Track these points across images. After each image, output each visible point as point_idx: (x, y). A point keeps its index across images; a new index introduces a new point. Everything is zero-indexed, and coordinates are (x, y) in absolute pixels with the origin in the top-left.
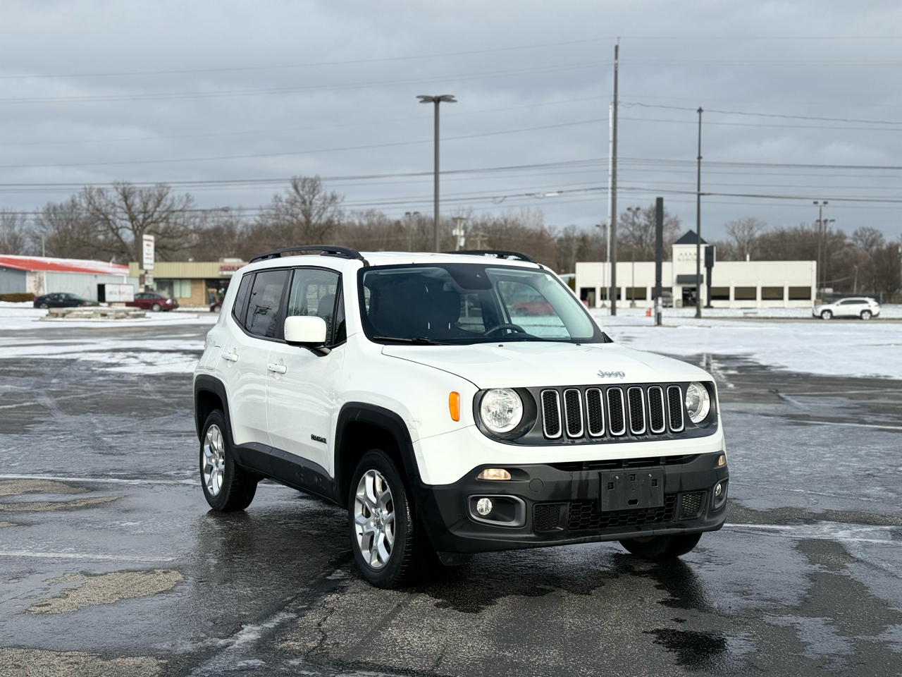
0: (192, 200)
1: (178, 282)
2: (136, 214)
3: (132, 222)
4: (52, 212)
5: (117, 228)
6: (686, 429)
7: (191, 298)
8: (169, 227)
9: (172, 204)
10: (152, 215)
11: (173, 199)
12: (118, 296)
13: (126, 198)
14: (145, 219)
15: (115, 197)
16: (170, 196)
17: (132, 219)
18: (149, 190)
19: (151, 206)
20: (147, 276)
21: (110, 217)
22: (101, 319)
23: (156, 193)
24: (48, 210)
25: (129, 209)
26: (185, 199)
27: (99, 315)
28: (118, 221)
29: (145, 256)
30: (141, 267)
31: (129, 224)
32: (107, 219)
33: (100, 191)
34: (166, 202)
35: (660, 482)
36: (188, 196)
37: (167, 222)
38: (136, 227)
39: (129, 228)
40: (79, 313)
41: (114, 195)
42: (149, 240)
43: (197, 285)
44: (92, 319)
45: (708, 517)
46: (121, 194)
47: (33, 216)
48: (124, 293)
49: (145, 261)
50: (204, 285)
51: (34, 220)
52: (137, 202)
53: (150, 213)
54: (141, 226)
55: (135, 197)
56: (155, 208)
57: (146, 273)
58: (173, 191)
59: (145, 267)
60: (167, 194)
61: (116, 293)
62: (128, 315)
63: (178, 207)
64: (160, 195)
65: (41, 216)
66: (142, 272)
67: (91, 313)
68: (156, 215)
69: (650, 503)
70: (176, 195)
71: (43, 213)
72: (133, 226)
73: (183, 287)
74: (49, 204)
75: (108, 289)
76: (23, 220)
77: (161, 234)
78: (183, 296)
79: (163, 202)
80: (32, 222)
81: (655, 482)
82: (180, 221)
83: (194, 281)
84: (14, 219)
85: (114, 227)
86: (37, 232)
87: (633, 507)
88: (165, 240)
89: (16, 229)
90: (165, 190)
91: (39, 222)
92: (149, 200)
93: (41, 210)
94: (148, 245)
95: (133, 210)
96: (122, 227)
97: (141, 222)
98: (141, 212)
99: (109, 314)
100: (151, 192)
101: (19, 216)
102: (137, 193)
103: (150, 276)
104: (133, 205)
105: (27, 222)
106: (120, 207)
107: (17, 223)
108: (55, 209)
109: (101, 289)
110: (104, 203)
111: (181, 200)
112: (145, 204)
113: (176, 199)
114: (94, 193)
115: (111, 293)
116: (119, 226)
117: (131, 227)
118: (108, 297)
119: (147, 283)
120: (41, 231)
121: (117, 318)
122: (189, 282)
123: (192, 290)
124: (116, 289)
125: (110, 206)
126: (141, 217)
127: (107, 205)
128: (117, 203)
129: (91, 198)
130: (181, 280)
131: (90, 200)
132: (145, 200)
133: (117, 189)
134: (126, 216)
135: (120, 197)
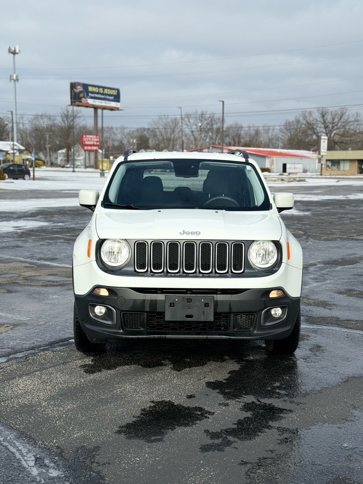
0: (360, 116)
1: (343, 162)
2: (328, 124)
3: (326, 129)
4: (288, 126)
5: (318, 133)
6: (245, 271)
7: (349, 170)
8: (345, 130)
9: (348, 118)
10: (337, 124)
11: (349, 116)
12: (294, 170)
13: (323, 116)
14: (333, 127)
15: (318, 116)
16: (347, 114)
17: (326, 127)
18: (336, 111)
19: (336, 120)
20: (322, 158)
21: (315, 127)
22: (281, 182)
23: (340, 112)
24: (286, 124)
25: (324, 122)
26: (355, 115)
27: (280, 180)
28: (318, 129)
29: (322, 147)
30: (319, 154)
31: (324, 131)
32: (313, 128)
33: (310, 113)
34: (345, 118)
35: (212, 305)
36: (357, 113)
37: (345, 128)
38: (327, 132)
39: (324, 133)
40: (270, 179)
41: (317, 115)
42: (325, 139)
43: (353, 163)
44: (276, 182)
45: (257, 331)
46: (321, 114)
47: (278, 127)
48: (297, 168)
49: (322, 150)
50: (356, 163)
51: (278, 129)
52: (329, 118)
53: (336, 124)
54: (331, 131)
55: (328, 115)
56: (339, 121)
57: (322, 157)
58: (350, 110)
59: (322, 154)
60: (346, 112)
61: (292, 168)
62: (295, 180)
63: (351, 119)
64: (342, 113)
65: (282, 127)
66: (320, 156)
67: (276, 179)
68: (339, 124)
69: (202, 317)
70: (350, 113)
71: (283, 126)
72: (326, 131)
73: (345, 164)
74: (286, 121)
75: (288, 166)
76: (273, 129)
77: (341, 135)
78: (345, 169)
79: (343, 117)
80: (278, 131)
81: (207, 305)
82: (352, 127)
83: (351, 161)
84: (269, 129)
85: (316, 132)
86: (280, 136)
87: (189, 319)
88: (343, 138)
89: (270, 134)
90: (345, 111)
91: (281, 130)
92: (335, 116)
93: (282, 124)
94: (324, 142)
95: (327, 122)
96: (320, 132)
97: (331, 128)
98: (330, 123)
99: (285, 179)
100: (337, 112)
101: (271, 128)
102: (330, 113)
103: (324, 159)
104: (327, 119)
105: (275, 131)
106: (320, 121)
107: (271, 131)
108: (289, 123)
109: (285, 166)
110: (312, 119)
111: (353, 116)
112: (334, 119)
113: (351, 115)
114: (307, 114)
115: (290, 168)
116: (319, 131)
117: (325, 132)
118: (288, 170)
119: (322, 162)
120: (282, 135)
121: (289, 182)
122: (348, 161)
123: (350, 166)
124: (293, 166)
125: (315, 121)
126: (331, 126)
127: (313, 120)
128: (318, 119)
129: (305, 117)
130: (344, 160)
131: (304, 119)
132: (333, 117)
133: (318, 111)
134: (323, 126)
135: (320, 116)
